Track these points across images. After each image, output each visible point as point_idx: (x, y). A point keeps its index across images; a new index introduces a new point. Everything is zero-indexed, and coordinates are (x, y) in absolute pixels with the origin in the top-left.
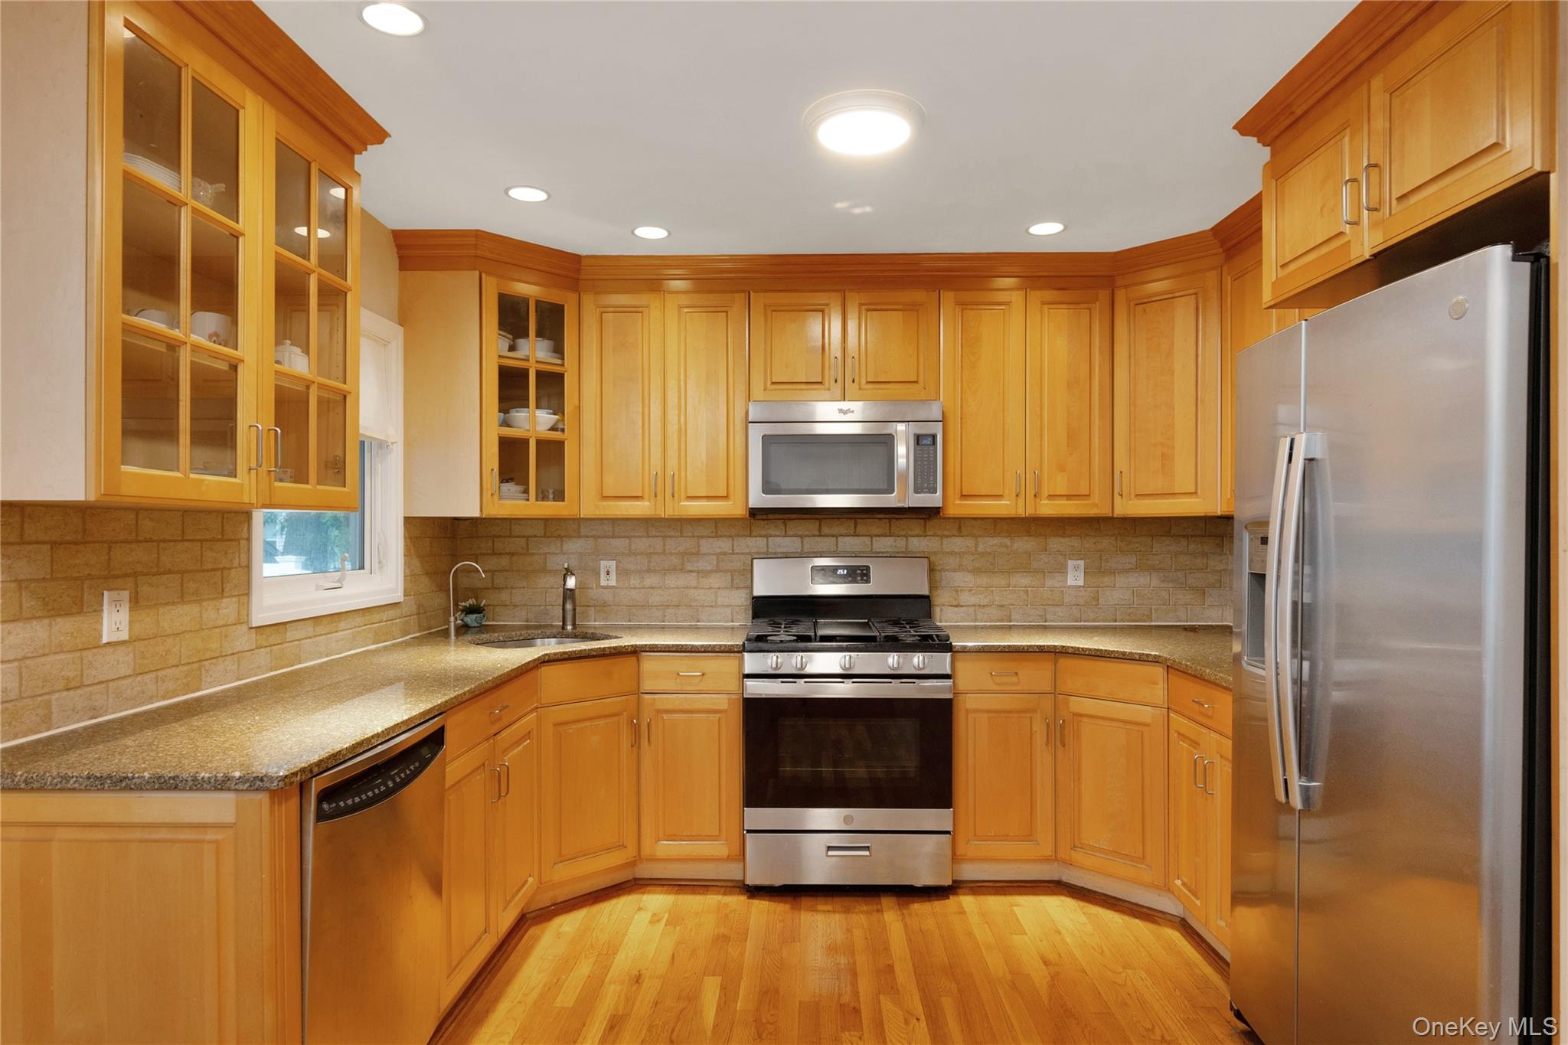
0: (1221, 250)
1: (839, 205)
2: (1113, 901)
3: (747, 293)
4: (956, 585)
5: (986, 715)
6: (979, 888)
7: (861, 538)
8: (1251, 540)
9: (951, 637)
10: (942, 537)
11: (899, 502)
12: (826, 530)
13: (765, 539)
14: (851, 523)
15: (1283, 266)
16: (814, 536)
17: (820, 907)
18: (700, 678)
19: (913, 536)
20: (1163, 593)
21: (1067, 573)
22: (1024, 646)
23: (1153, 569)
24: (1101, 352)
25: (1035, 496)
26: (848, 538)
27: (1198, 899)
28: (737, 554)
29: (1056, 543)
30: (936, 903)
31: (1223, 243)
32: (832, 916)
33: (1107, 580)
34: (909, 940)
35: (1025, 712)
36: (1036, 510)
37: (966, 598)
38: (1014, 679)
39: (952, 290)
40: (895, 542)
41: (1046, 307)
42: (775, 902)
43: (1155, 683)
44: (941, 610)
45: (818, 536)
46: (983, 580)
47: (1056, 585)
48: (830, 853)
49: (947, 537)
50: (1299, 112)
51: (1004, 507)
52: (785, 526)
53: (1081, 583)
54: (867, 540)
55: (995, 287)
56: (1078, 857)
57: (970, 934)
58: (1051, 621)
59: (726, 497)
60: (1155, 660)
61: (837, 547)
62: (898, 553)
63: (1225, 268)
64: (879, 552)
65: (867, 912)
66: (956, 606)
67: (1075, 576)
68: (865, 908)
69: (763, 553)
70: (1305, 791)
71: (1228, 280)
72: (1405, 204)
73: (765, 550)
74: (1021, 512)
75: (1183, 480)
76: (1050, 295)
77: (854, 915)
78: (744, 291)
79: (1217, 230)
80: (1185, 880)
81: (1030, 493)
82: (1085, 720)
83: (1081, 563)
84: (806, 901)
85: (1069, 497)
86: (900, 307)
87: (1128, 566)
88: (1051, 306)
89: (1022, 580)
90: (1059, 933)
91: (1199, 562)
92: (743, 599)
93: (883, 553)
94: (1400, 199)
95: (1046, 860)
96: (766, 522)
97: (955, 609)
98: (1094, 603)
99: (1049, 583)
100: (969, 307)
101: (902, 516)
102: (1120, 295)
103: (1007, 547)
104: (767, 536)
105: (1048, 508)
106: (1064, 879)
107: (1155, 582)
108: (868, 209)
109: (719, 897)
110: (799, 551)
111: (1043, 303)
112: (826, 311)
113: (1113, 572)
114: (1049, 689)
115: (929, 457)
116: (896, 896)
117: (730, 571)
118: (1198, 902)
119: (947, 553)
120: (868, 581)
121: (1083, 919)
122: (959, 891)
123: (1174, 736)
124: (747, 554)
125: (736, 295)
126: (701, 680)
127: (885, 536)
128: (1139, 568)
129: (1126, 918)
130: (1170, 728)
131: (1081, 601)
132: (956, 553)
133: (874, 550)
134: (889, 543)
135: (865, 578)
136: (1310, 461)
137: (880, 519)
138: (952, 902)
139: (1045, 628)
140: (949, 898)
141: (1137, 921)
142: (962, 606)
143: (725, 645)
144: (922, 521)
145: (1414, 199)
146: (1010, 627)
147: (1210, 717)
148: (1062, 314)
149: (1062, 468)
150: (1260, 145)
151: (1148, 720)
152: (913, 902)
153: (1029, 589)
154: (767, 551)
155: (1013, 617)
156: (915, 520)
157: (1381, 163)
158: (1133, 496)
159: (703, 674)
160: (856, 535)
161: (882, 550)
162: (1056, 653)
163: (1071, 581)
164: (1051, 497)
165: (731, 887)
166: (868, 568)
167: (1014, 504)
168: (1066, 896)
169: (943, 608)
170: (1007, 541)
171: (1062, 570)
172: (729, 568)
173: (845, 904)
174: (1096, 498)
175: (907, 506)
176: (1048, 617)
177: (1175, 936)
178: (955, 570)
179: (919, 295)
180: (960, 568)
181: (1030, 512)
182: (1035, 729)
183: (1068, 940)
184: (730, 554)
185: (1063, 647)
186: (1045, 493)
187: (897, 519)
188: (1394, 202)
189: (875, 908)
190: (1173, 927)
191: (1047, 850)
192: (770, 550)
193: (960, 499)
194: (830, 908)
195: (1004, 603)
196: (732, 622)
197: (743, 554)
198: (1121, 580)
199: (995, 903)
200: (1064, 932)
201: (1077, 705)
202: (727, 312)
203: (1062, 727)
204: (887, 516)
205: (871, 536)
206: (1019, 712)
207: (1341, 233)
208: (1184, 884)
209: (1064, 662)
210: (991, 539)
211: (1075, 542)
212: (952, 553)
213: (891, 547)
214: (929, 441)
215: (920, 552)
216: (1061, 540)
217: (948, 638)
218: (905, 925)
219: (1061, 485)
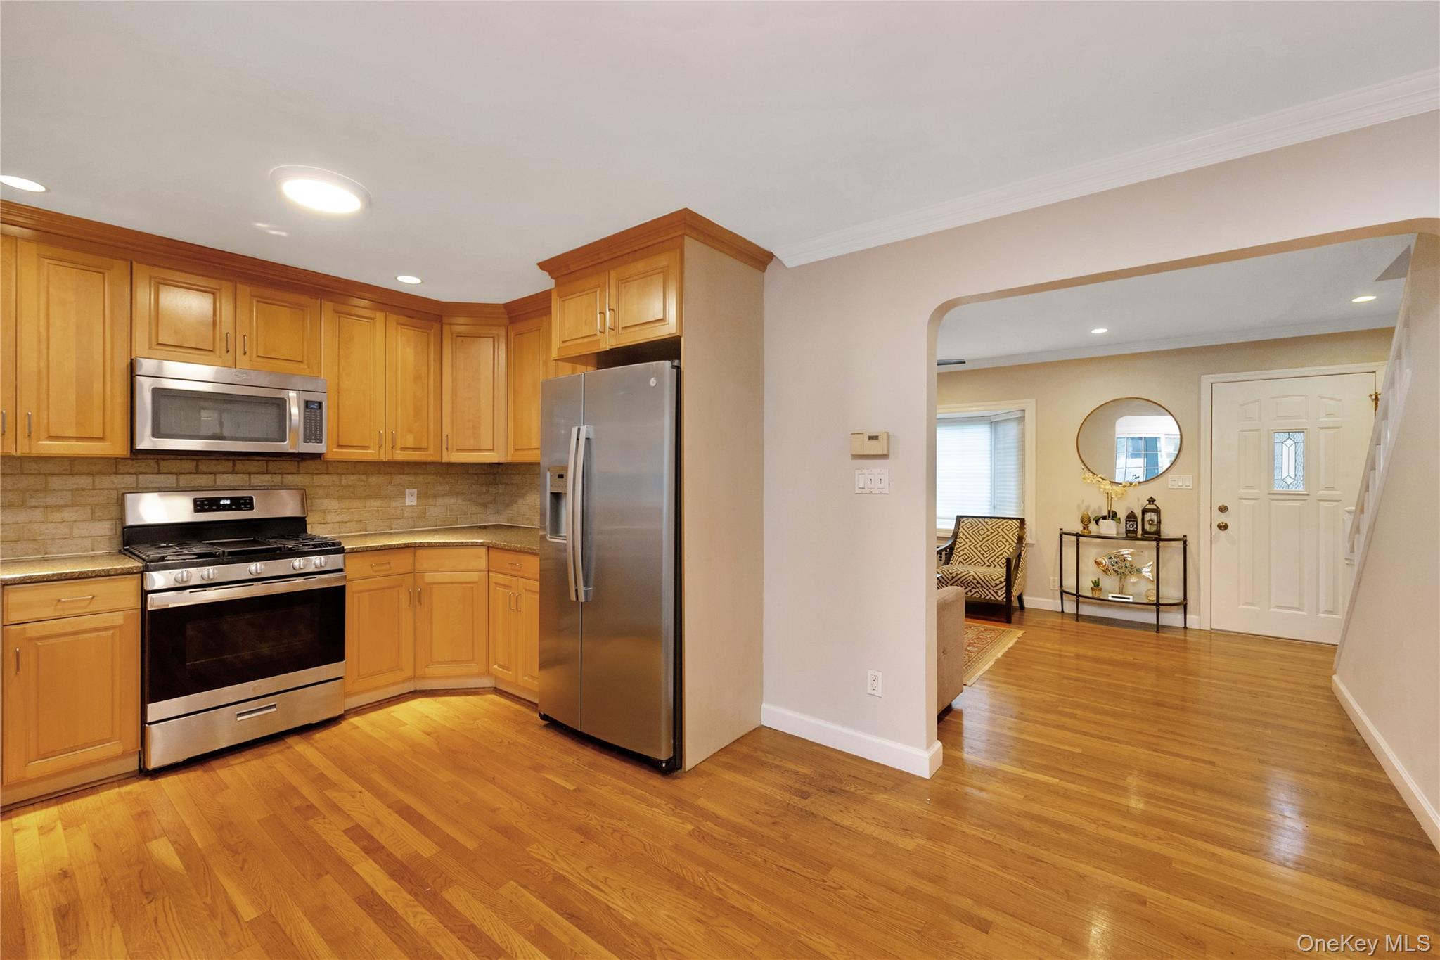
0: (507, 316)
1: (259, 225)
2: (453, 691)
3: (129, 263)
4: (324, 508)
5: (367, 593)
6: (359, 711)
7: (238, 475)
8: (551, 476)
9: (342, 542)
10: (313, 474)
11: (291, 448)
12: (202, 468)
13: (135, 476)
14: (230, 464)
15: (564, 342)
16: (191, 473)
17: (232, 763)
18: (88, 602)
19: (288, 474)
20: (464, 508)
21: (405, 497)
22: (395, 545)
23: (458, 494)
24: (434, 361)
25: (392, 448)
26: (228, 475)
27: (509, 671)
28: (99, 489)
29: (399, 479)
30: (333, 729)
31: (509, 313)
32: (249, 764)
33: (431, 501)
34: (325, 755)
35: (393, 587)
36: (392, 456)
37: (332, 517)
38: (388, 567)
39: (332, 301)
40: (272, 478)
41: (399, 327)
42: (184, 773)
43: (481, 558)
44: (312, 527)
45: (195, 473)
46: (346, 504)
47: (399, 505)
48: (239, 719)
49: (317, 474)
50: (572, 270)
51: (371, 454)
52: (158, 465)
53: (415, 503)
54: (246, 477)
55: (353, 304)
56: (431, 671)
57: (370, 737)
58: (395, 529)
59: (102, 439)
60: (481, 545)
61: (215, 482)
62: (275, 486)
63: (510, 327)
64: (257, 486)
65: (279, 752)
66: (324, 523)
67: (411, 500)
68: (276, 750)
69: (133, 488)
70: (586, 592)
71: (512, 335)
72: (625, 331)
73: (134, 485)
74: (383, 458)
75: (486, 443)
76: (403, 319)
77: (269, 757)
78: (125, 260)
79: (506, 306)
80: (501, 663)
81: (389, 445)
82: (434, 586)
83: (415, 491)
84: (215, 764)
85: (414, 449)
86: (288, 305)
87: (443, 493)
88: (403, 326)
89: (375, 503)
90: (428, 717)
91: (484, 489)
92: (106, 530)
93: (260, 486)
94: (623, 328)
95: (408, 679)
96: (135, 461)
97: (323, 525)
98: (423, 516)
99: (394, 504)
100: (344, 316)
101: (278, 459)
102: (446, 328)
103: (364, 482)
104: (137, 474)
105: (400, 456)
106: (418, 689)
107: (460, 501)
108: (284, 234)
109: (117, 790)
110: (175, 485)
111: (398, 324)
112: (218, 295)
113: (434, 496)
114: (410, 570)
115: (316, 417)
116: (298, 735)
117: (89, 505)
118: (510, 673)
119: (317, 486)
120: (252, 508)
121: (439, 705)
122: (346, 717)
123: (492, 585)
124: (113, 489)
125: (115, 261)
126: (90, 604)
127: (262, 473)
128: (450, 493)
129: (464, 697)
130: (490, 582)
131: (414, 515)
132: (325, 486)
133: (252, 484)
134: (266, 479)
135: (248, 506)
136: (587, 439)
137: (258, 461)
138: (344, 725)
139: (391, 533)
140: (341, 723)
141: (470, 697)
142: (329, 523)
143: (122, 569)
144: (296, 463)
145: (629, 330)
146: (366, 535)
147: (519, 571)
148: (410, 332)
149: (410, 431)
150: (550, 277)
151: (476, 579)
152: (314, 734)
153: (380, 509)
154: (137, 486)
155: (368, 529)
156: (289, 462)
157: (615, 309)
158: (455, 450)
159: (94, 597)
160: (233, 472)
161: (260, 484)
162: (415, 547)
163: (408, 503)
164: (403, 449)
165: (124, 779)
166: (251, 498)
167: (377, 453)
168: (422, 697)
169: (313, 525)
170: (364, 477)
171: (403, 496)
172: (89, 502)
173: (255, 753)
174: (431, 451)
175: (297, 452)
176: (393, 526)
177: (493, 697)
178: (323, 498)
179: (304, 299)
180: (327, 497)
181: (388, 458)
182: (401, 597)
183: (435, 718)
184: (89, 490)
185: (421, 543)
186: (399, 446)
187: (273, 461)
188: (620, 329)
189: (284, 747)
190: (491, 694)
191: (408, 672)
192: (140, 486)
193: (337, 448)
194: (243, 760)
195: (361, 519)
196: (93, 551)
197: (107, 489)
198: (439, 501)
199: (375, 716)
200: (430, 716)
201: (429, 578)
202: (104, 274)
203: (420, 593)
204: (264, 458)
205: (250, 474)
206: (389, 588)
207: (595, 335)
208: (500, 666)
209: (420, 552)
210: (352, 476)
211: (411, 478)
212: (321, 486)
213: (268, 482)
214: (315, 406)
215: (294, 486)
216: (402, 476)
217: (340, 544)
218: (317, 749)
219: (410, 441)
